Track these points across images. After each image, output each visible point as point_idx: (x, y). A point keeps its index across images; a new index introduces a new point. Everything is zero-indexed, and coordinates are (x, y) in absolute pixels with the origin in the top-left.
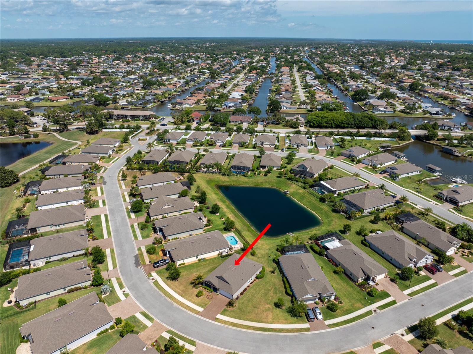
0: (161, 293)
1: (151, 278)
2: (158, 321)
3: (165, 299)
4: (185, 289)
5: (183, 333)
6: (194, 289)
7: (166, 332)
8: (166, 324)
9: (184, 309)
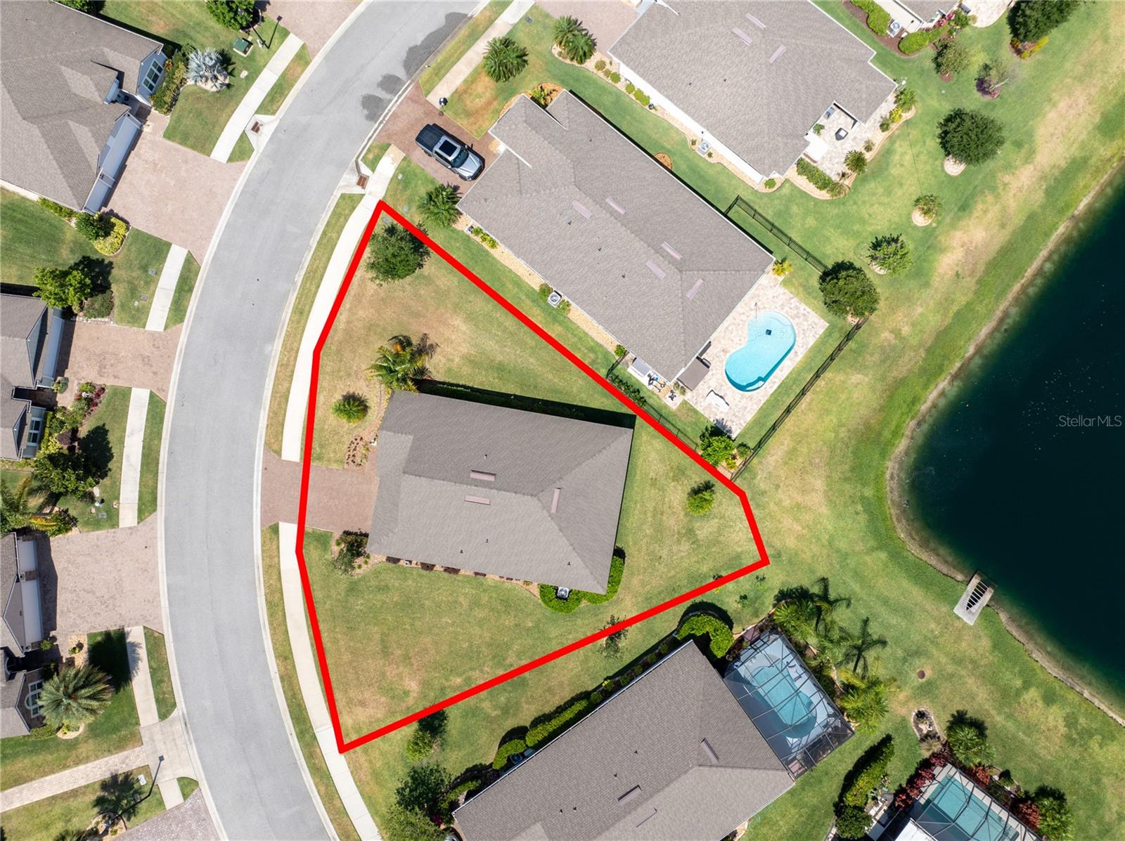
0: (308, 257)
1: (365, 170)
2: (183, 339)
3: (285, 296)
5: (171, 453)
7: (152, 395)
8: (182, 373)
9: (268, 393)
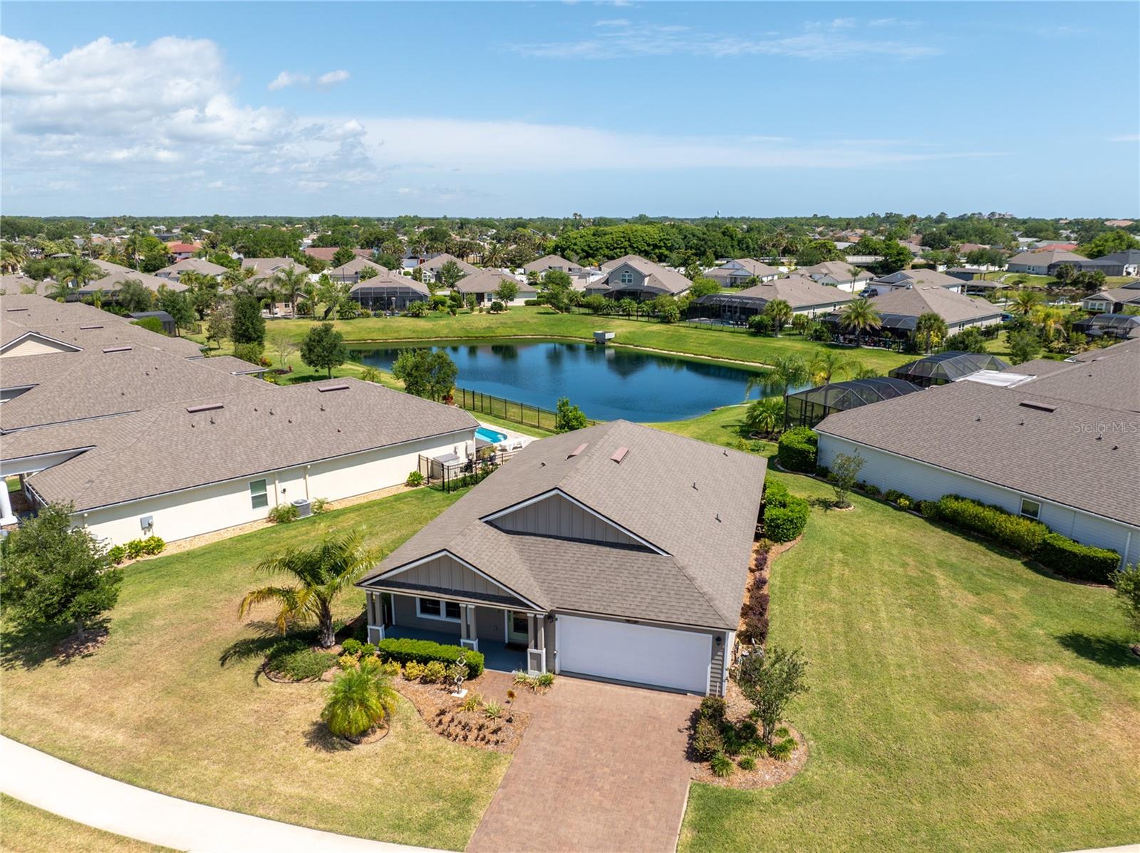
4: (168, 704)
6: (278, 688)
